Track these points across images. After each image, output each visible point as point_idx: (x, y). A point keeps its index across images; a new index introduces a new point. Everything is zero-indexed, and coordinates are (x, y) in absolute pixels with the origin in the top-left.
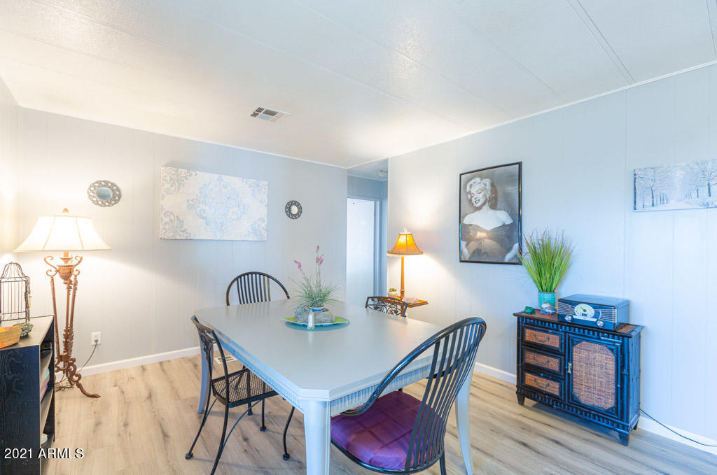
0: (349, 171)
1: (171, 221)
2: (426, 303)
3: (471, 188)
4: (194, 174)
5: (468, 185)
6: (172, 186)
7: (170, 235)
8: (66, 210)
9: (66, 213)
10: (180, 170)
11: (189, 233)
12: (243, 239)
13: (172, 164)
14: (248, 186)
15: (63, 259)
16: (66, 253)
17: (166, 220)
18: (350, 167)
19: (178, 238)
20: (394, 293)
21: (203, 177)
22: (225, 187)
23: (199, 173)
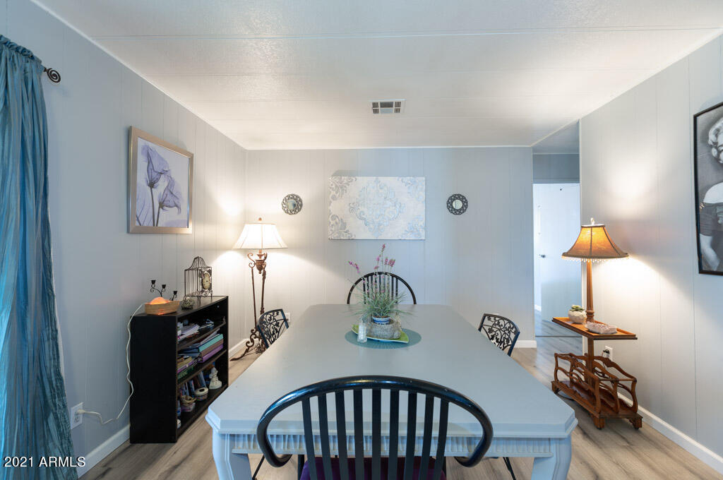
0: (534, 149)
1: (336, 223)
2: (633, 337)
3: (717, 136)
4: (354, 179)
5: (712, 131)
6: (337, 193)
7: (335, 236)
8: (260, 219)
9: (260, 222)
10: (343, 177)
11: (351, 234)
12: (400, 238)
13: (338, 174)
14: (404, 184)
15: (258, 255)
16: (260, 250)
17: (332, 222)
18: (534, 144)
19: (342, 238)
20: (577, 314)
21: (362, 181)
22: (381, 189)
23: (359, 178)
